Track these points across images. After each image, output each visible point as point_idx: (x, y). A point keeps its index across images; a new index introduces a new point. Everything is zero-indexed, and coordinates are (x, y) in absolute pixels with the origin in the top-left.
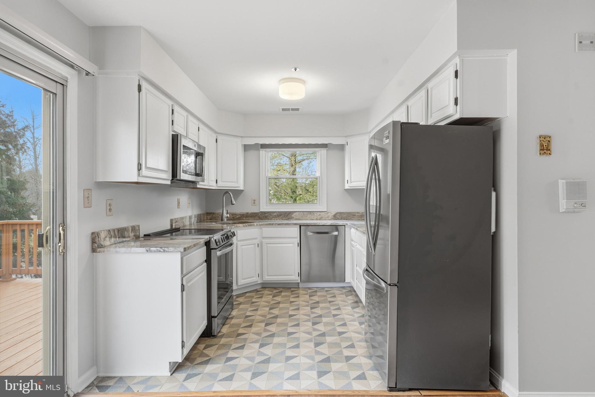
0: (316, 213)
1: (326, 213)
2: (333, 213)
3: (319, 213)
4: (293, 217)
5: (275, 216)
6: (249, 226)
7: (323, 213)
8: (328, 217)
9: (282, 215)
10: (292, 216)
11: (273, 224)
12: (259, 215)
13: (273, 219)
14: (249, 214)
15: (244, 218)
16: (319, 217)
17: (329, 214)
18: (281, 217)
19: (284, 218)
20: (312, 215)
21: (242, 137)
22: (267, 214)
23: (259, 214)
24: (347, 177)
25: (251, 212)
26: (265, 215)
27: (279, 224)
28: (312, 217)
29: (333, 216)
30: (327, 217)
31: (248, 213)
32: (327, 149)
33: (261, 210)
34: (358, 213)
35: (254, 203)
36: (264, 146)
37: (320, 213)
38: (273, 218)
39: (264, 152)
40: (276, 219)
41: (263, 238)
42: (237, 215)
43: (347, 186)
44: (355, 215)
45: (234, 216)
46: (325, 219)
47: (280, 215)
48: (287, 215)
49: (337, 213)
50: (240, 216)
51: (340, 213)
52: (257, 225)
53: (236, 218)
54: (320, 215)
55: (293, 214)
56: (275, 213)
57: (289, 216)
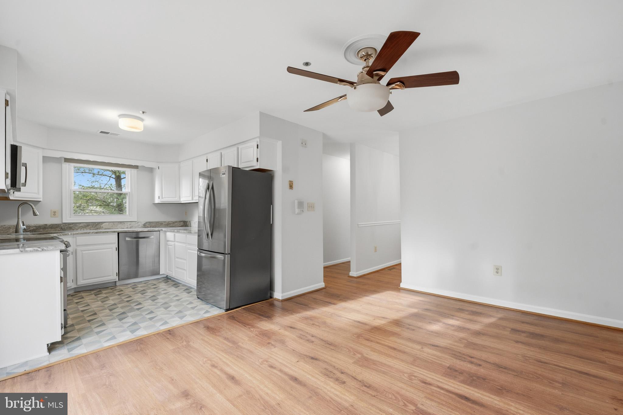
0: (126, 223)
1: (136, 222)
2: (143, 223)
3: (129, 223)
4: (103, 227)
5: (81, 226)
7: (134, 223)
8: (138, 226)
9: (90, 225)
11: (89, 233)
13: (79, 229)
14: (48, 225)
15: (41, 230)
16: (129, 226)
17: (139, 223)
18: (89, 227)
19: (92, 228)
20: (122, 224)
21: (43, 149)
22: (72, 225)
23: (62, 225)
24: (157, 193)
25: (50, 224)
27: (96, 233)
28: (123, 226)
29: (143, 225)
31: (46, 225)
32: (138, 170)
33: (64, 221)
34: (165, 222)
35: (55, 215)
36: (67, 160)
37: (131, 223)
39: (67, 166)
40: (83, 229)
41: (77, 246)
42: (30, 227)
43: (157, 201)
44: (162, 224)
46: (135, 227)
47: (88, 226)
48: (96, 225)
49: (147, 223)
50: (34, 228)
51: (150, 222)
52: (71, 234)
53: (30, 230)
54: (130, 224)
55: (103, 224)
56: (82, 224)
57: (98, 227)
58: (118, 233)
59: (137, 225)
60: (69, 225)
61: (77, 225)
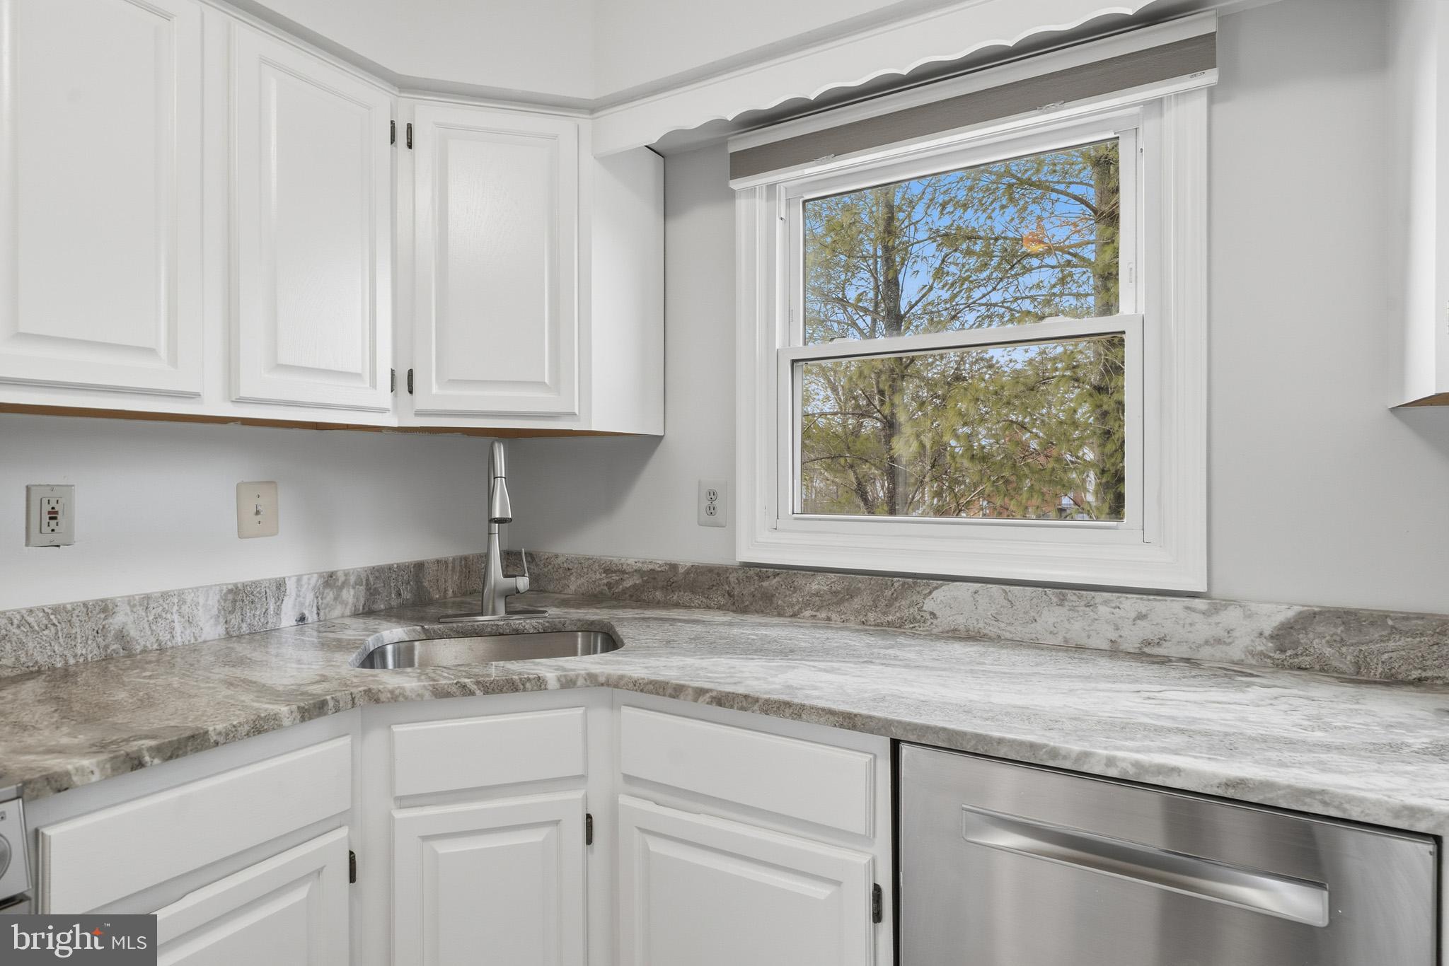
0: (1106, 602)
1: (1199, 604)
2: (1274, 616)
3: (1131, 605)
5: (817, 594)
6: (486, 693)
7: (1177, 605)
8: (1219, 641)
9: (859, 592)
10: (929, 605)
11: (677, 691)
12: (729, 583)
13: (808, 613)
14: (681, 570)
16: (1132, 637)
17: (1231, 617)
18: (857, 603)
19: (871, 616)
20: (1073, 609)
22: (774, 581)
23: (732, 579)
25: (689, 564)
26: (765, 584)
27: (722, 700)
28: (1077, 626)
29: (1272, 638)
30: (1207, 642)
31: (674, 567)
33: (746, 554)
35: (711, 511)
37: (1139, 604)
38: (807, 605)
39: (760, 204)
40: (823, 615)
42: (624, 572)
43: (1432, 371)
45: (615, 577)
46: (1184, 651)
47: (851, 594)
48: (895, 597)
49: (1308, 619)
50: (637, 580)
52: (568, 683)
53: (624, 591)
54: (1141, 617)
55: (935, 594)
56: (820, 577)
57: (904, 608)
58: (895, 745)
59: (1203, 629)
60: (762, 578)
61: (800, 581)
